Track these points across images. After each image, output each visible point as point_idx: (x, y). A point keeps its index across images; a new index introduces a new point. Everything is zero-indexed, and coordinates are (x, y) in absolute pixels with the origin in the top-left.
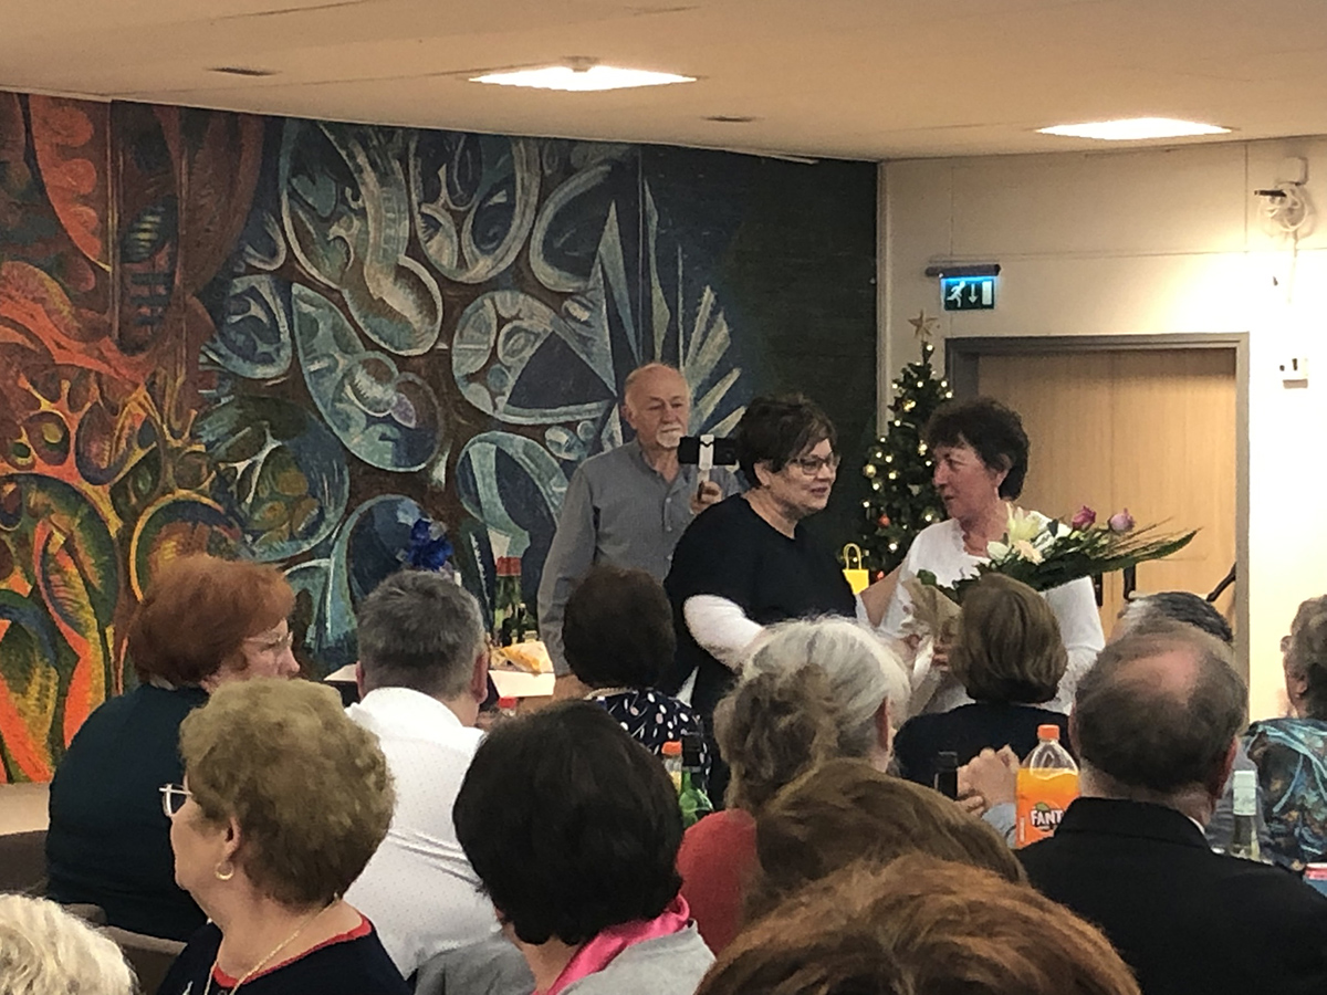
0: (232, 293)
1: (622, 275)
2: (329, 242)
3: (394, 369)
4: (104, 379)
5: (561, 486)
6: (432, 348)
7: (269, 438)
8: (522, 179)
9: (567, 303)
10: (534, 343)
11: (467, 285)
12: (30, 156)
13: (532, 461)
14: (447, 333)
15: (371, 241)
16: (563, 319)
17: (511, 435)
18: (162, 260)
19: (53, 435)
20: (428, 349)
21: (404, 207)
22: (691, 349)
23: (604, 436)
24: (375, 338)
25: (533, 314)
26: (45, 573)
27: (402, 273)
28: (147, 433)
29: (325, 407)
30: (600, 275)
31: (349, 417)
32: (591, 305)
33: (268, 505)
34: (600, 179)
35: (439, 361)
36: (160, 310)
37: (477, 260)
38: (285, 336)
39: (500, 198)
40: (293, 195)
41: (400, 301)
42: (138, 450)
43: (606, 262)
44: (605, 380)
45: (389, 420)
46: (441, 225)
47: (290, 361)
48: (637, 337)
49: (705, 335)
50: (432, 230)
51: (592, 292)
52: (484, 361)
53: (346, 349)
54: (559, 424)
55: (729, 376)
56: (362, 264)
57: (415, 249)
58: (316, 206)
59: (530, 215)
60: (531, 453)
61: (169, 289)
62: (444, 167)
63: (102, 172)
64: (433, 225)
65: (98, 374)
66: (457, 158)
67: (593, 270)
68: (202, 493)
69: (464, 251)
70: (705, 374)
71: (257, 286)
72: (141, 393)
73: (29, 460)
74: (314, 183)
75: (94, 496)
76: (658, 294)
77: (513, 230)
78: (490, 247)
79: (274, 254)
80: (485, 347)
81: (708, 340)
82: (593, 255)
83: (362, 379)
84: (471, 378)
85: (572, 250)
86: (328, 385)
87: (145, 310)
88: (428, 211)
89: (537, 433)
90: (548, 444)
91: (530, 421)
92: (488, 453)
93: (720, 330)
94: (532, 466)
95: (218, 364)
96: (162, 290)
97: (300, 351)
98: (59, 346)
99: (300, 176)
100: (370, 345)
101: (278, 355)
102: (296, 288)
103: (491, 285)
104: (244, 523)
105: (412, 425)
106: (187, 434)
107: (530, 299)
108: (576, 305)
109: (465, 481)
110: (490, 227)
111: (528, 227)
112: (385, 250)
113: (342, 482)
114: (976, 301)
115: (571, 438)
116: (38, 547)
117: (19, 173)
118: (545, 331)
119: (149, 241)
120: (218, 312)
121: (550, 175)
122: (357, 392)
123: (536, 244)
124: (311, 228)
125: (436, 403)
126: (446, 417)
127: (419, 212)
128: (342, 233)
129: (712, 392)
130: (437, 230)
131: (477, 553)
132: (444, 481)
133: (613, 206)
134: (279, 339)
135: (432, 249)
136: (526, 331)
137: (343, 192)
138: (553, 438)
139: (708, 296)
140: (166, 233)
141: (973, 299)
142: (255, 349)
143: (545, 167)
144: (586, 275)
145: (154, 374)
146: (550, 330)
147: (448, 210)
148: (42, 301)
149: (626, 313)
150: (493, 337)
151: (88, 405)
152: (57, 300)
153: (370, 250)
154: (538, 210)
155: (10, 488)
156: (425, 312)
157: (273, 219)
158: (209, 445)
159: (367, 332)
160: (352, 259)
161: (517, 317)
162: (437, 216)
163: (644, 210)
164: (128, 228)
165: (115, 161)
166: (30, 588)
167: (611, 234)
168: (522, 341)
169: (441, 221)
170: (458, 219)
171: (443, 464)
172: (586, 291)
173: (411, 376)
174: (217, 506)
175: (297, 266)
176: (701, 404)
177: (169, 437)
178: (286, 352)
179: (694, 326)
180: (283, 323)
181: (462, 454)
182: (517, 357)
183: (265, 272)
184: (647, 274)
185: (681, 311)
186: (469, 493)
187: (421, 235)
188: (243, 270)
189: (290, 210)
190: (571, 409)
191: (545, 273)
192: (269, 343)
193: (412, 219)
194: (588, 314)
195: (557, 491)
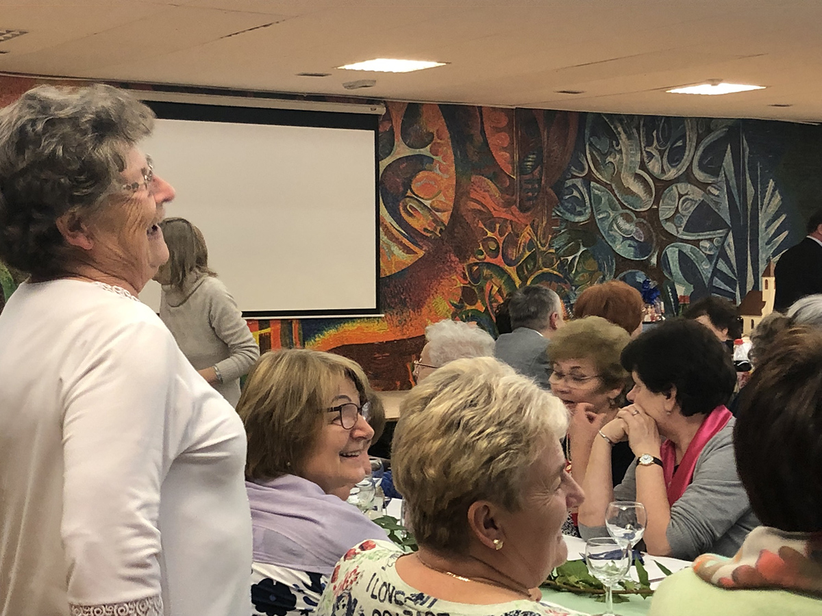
0: (566, 187)
1: (733, 175)
2: (606, 164)
3: (635, 218)
4: (514, 223)
5: (706, 265)
6: (650, 208)
7: (581, 246)
8: (689, 136)
9: (709, 188)
10: (695, 205)
11: (666, 181)
12: (483, 132)
13: (694, 255)
14: (657, 202)
15: (624, 163)
16: (707, 194)
17: (685, 244)
18: (536, 172)
19: (493, 246)
20: (648, 208)
21: (638, 148)
22: (764, 206)
23: (726, 244)
24: (626, 204)
25: (694, 193)
26: (491, 303)
27: (638, 177)
28: (530, 245)
29: (605, 233)
30: (723, 175)
31: (615, 237)
32: (720, 188)
33: (581, 274)
34: (723, 134)
35: (654, 213)
36: (536, 194)
37: (670, 171)
38: (588, 204)
39: (679, 143)
40: (591, 144)
41: (637, 188)
42: (527, 252)
43: (726, 169)
44: (726, 220)
45: (632, 238)
46: (654, 156)
47: (590, 214)
48: (740, 200)
49: (770, 200)
50: (650, 158)
51: (720, 183)
52: (673, 213)
53: (614, 209)
54: (705, 239)
55: (781, 217)
56: (620, 173)
57: (643, 166)
58: (601, 149)
59: (692, 150)
60: (694, 252)
61: (540, 185)
62: (655, 132)
63: (512, 139)
64: (651, 156)
65: (511, 221)
66: (661, 127)
67: (720, 173)
68: (553, 269)
69: (664, 166)
70: (770, 217)
71: (576, 184)
72: (529, 228)
73: (483, 257)
74: (600, 140)
75: (509, 271)
76: (749, 182)
77: (685, 157)
78: (674, 165)
79: (583, 170)
80: (673, 207)
81: (771, 202)
82: (721, 166)
83: (621, 221)
84: (667, 220)
85: (711, 164)
86: (606, 224)
87: (530, 194)
88: (649, 150)
90: (701, 248)
91: (693, 238)
92: (675, 252)
93: (777, 196)
94: (694, 257)
95: (559, 216)
96: (537, 186)
97: (594, 209)
98: (495, 210)
99: (594, 137)
100: (624, 207)
101: (585, 212)
102: (592, 184)
103: (677, 180)
104: (572, 281)
105: (642, 240)
106: (547, 245)
107: (692, 186)
108: (713, 188)
109: (665, 264)
110: (675, 157)
111: (692, 155)
112: (630, 167)
113: (612, 264)
115: (711, 245)
116: (487, 293)
117: (478, 139)
118: (699, 200)
119: (531, 165)
120: (559, 194)
121: (702, 133)
122: (618, 227)
123: (695, 163)
124: (599, 159)
125: (652, 231)
126: (657, 236)
127: (645, 151)
128: (612, 160)
129: (773, 224)
130: (652, 158)
131: (670, 294)
132: (656, 264)
133: (729, 146)
134: (586, 205)
135: (650, 166)
136: (691, 199)
137: (612, 142)
138: (703, 245)
139: (771, 183)
140: (538, 162)
142: (575, 209)
143: (699, 130)
144: (717, 176)
145: (534, 221)
146: (702, 199)
147: (657, 149)
148: (488, 191)
149: (735, 192)
150: (677, 204)
151: (507, 234)
152: (494, 191)
153: (624, 167)
154: (696, 148)
155: (476, 268)
156: (647, 193)
157: (583, 155)
158: (557, 250)
159: (623, 201)
160: (616, 171)
161: (687, 194)
162: (652, 152)
163: (743, 148)
164: (522, 160)
165: (517, 133)
166: (484, 308)
167: (728, 157)
168: (689, 204)
169: (654, 154)
170: (661, 153)
171: (656, 256)
172: (717, 182)
173: (642, 220)
174: (560, 275)
175: (593, 175)
176: (768, 230)
177: (540, 247)
178: (588, 211)
179: (765, 196)
180: (587, 199)
181: (664, 252)
182: (688, 211)
183: (579, 177)
184: (744, 175)
185: (759, 190)
186: (667, 269)
187: (646, 161)
188: (570, 177)
189: (590, 151)
190: (711, 232)
191: (699, 175)
192: (581, 207)
193: (642, 153)
194: (718, 192)
195: (705, 268)
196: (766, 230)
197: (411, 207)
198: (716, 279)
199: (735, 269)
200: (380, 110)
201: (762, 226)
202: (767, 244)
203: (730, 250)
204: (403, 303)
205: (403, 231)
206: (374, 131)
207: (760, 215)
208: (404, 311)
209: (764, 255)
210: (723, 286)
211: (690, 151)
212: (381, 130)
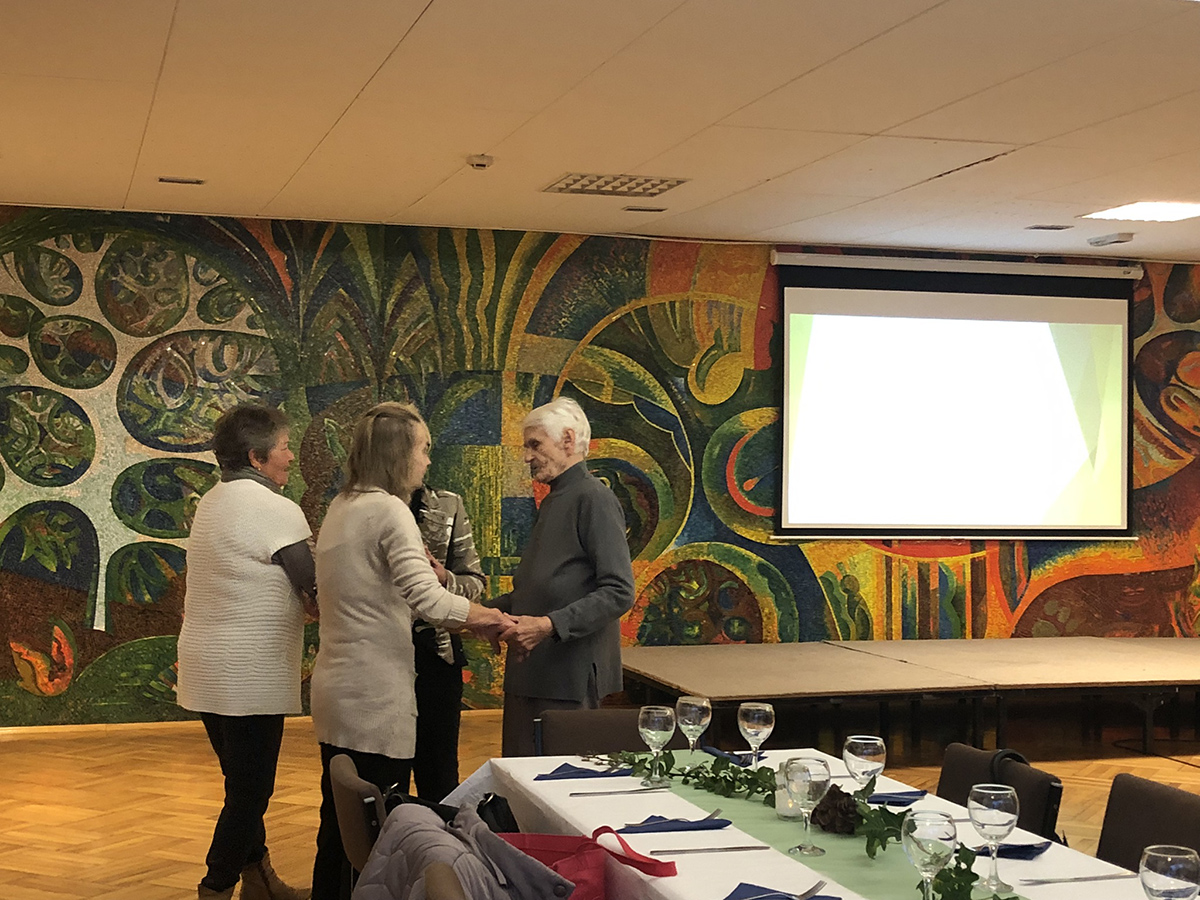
197: (1175, 397)
200: (1136, 274)
204: (1165, 523)
205: (1164, 429)
206: (1126, 301)
208: (1165, 533)
212: (1137, 299)
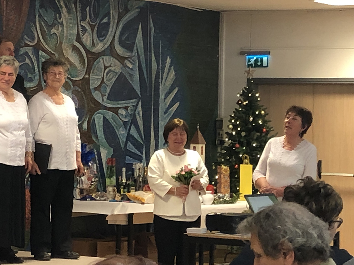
0: (20, 54)
1: (143, 51)
2: (51, 35)
3: (72, 87)
5: (123, 131)
6: (84, 77)
8: (113, 13)
9: (126, 61)
10: (116, 76)
11: (95, 53)
13: (114, 121)
14: (88, 72)
15: (65, 35)
16: (125, 67)
17: (108, 111)
20: (82, 77)
21: (75, 22)
22: (163, 80)
23: (136, 112)
25: (115, 65)
27: (75, 48)
30: (136, 51)
32: (133, 62)
34: (137, 14)
35: (86, 81)
37: (98, 44)
38: (37, 71)
39: (105, 20)
40: (40, 16)
41: (73, 58)
43: (138, 46)
44: (137, 91)
46: (87, 30)
47: (38, 81)
48: (147, 75)
49: (168, 75)
50: (84, 31)
51: (133, 57)
52: (99, 83)
54: (123, 107)
55: (175, 90)
56: (62, 44)
57: (79, 40)
58: (47, 21)
59: (115, 27)
60: (114, 118)
62: (88, 8)
66: (92, 4)
67: (134, 49)
69: (94, 40)
70: (167, 90)
71: (28, 52)
74: (47, 12)
76: (153, 58)
77: (109, 33)
78: (101, 39)
79: (33, 39)
80: (100, 77)
82: (134, 43)
84: (95, 89)
85: (128, 41)
88: (83, 25)
89: (115, 110)
90: (119, 115)
91: (114, 106)
92: (100, 118)
93: (173, 71)
94: (114, 123)
99: (43, 9)
101: (35, 79)
102: (41, 53)
103: (103, 53)
107: (114, 59)
108: (129, 62)
109: (93, 128)
110: (102, 32)
111: (114, 31)
112: (69, 39)
114: (261, 64)
115: (126, 113)
118: (119, 71)
121: (122, 12)
123: (117, 39)
124: (45, 29)
125: (85, 98)
126: (88, 104)
127: (80, 24)
128: (56, 32)
129: (170, 96)
130: (86, 32)
131: (96, 156)
132: (86, 129)
133: (140, 25)
134: (35, 72)
135: (84, 39)
136: (113, 71)
137: (56, 15)
138: (121, 113)
139: (169, 60)
141: (259, 64)
142: (27, 76)
143: (120, 9)
144: (132, 51)
146: (121, 72)
147: (89, 24)
149: (144, 66)
150: (103, 75)
153: (64, 38)
154: (117, 25)
156: (81, 64)
157: (33, 25)
160: (59, 42)
161: (110, 66)
162: (86, 26)
163: (150, 27)
167: (140, 35)
168: (112, 75)
169: (87, 28)
170: (92, 28)
171: (86, 122)
172: (132, 57)
173: (77, 88)
175: (41, 44)
176: (166, 100)
178: (37, 77)
179: (164, 71)
180: (36, 66)
181: (92, 118)
182: (110, 81)
183: (31, 46)
184: (150, 52)
185: (160, 65)
186: (94, 133)
187: (81, 33)
188: (23, 45)
189: (39, 21)
190: (127, 101)
191: (119, 50)
192: (32, 74)
193: (78, 27)
194: (132, 66)
195: (122, 133)
196: (164, 101)
198: (129, 143)
199: (143, 135)
201: (162, 97)
202: (165, 113)
203: (140, 117)
207: (160, 87)
209: (163, 123)
210: (134, 150)
211: (113, 27)
